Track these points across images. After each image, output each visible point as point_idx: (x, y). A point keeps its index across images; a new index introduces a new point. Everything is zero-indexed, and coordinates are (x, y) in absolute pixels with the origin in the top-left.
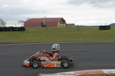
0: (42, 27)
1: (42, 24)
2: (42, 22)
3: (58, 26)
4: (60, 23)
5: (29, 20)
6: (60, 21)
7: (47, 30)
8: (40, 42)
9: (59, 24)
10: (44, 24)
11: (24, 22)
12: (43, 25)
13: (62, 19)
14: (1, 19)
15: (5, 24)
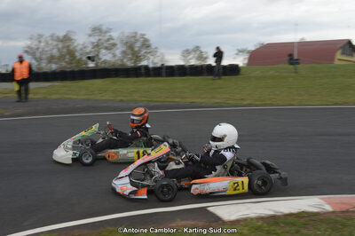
0: (291, 64)
1: (291, 55)
2: (289, 53)
3: (337, 62)
4: (343, 54)
5: (260, 48)
6: (343, 48)
7: (296, 72)
8: (265, 105)
9: (339, 55)
10: (296, 57)
11: (249, 52)
12: (292, 61)
13: (349, 42)
14: (197, 47)
15: (206, 58)
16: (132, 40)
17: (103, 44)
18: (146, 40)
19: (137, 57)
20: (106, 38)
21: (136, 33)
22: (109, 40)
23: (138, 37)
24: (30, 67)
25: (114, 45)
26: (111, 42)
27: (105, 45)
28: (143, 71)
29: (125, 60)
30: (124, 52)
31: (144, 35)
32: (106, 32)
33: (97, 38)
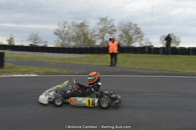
16: (128, 28)
17: (107, 29)
18: (138, 29)
19: (130, 40)
20: (110, 25)
21: (131, 23)
22: (111, 27)
23: (132, 26)
24: (119, 45)
25: (115, 30)
26: (113, 28)
27: (109, 30)
28: (147, 50)
29: (122, 42)
30: (121, 36)
31: (136, 25)
32: (110, 22)
33: (104, 25)
